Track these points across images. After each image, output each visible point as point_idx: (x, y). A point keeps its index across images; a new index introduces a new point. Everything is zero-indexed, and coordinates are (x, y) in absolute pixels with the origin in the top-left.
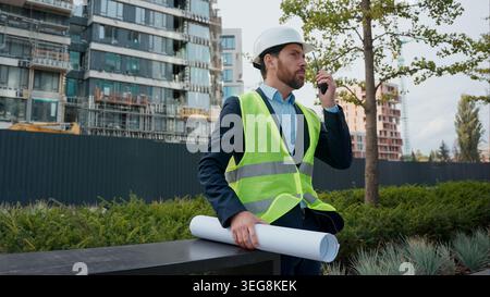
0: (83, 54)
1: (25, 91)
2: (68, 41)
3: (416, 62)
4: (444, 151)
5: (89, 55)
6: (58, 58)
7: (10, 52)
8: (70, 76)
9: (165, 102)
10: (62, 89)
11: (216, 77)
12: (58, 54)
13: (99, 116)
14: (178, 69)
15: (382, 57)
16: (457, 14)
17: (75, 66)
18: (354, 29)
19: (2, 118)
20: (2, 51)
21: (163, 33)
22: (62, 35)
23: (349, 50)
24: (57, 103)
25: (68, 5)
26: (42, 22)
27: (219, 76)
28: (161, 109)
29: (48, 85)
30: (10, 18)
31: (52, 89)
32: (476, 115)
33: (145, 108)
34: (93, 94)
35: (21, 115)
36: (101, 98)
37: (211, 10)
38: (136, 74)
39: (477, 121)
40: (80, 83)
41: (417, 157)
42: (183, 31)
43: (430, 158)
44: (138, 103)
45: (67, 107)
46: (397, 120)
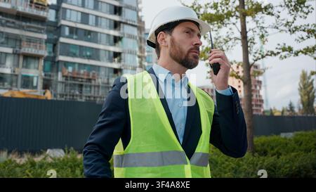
0: (55, 45)
1: (17, 69)
2: (45, 37)
3: (279, 47)
4: (292, 108)
5: (59, 46)
6: (38, 47)
7: (7, 44)
8: (46, 59)
9: (108, 76)
10: (41, 68)
11: (142, 60)
12: (38, 45)
13: (65, 86)
14: (117, 55)
15: (254, 43)
16: (309, 12)
17: (50, 53)
18: (234, 24)
19: (1, 87)
20: (2, 43)
21: (107, 31)
22: (41, 33)
23: (231, 39)
24: (38, 77)
25: (45, 13)
26: (28, 24)
27: (144, 59)
28: (106, 81)
29: (32, 65)
30: (7, 21)
31: (35, 68)
32: (312, 83)
33: (95, 80)
34: (61, 71)
35: (14, 84)
36: (66, 74)
37: (138, 16)
38: (89, 58)
39: (313, 87)
40: (53, 64)
41: (273, 111)
42: (119, 30)
43: (283, 112)
44: (91, 77)
45: (44, 80)
46: (260, 87)
